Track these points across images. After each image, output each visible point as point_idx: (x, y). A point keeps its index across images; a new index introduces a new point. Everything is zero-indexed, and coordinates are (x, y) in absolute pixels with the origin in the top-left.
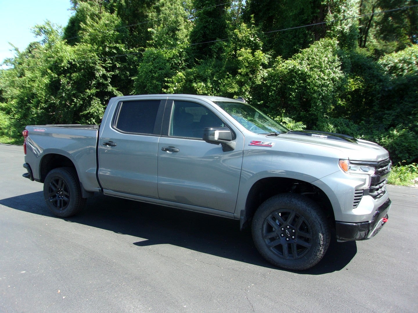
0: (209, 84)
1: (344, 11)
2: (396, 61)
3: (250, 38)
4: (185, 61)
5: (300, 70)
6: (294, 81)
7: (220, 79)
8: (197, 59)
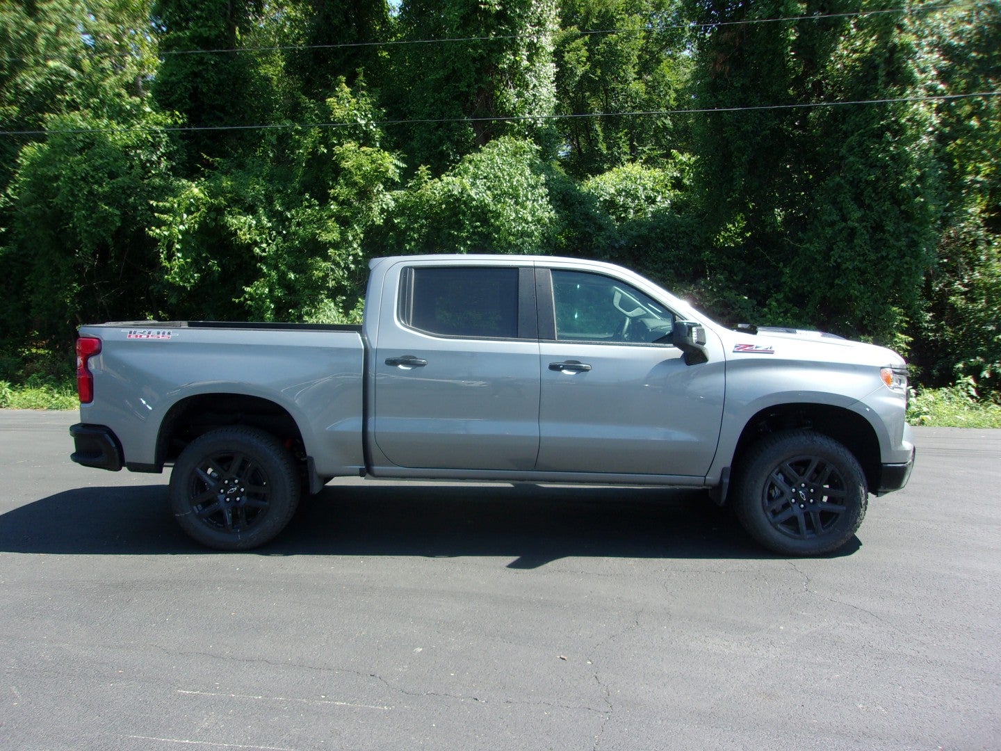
0: (265, 220)
1: (535, 86)
2: (612, 191)
3: (359, 120)
4: (169, 156)
5: (474, 200)
6: (462, 222)
7: (289, 209)
8: (205, 156)
